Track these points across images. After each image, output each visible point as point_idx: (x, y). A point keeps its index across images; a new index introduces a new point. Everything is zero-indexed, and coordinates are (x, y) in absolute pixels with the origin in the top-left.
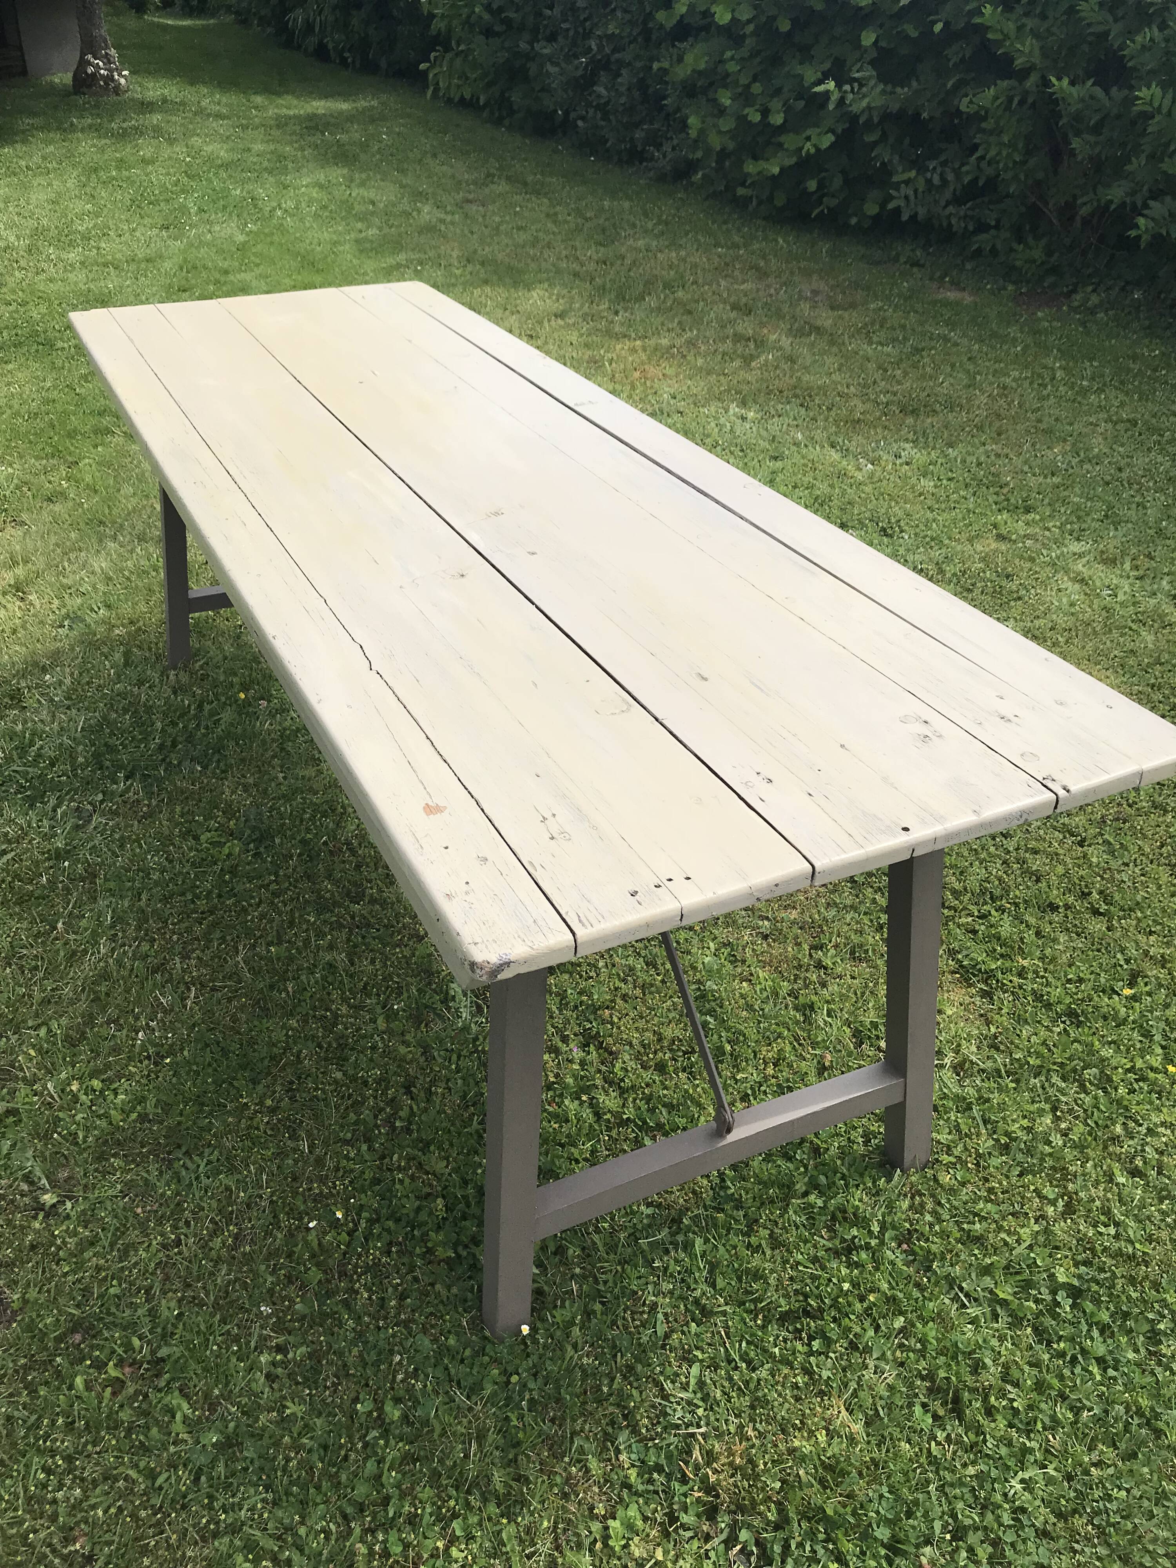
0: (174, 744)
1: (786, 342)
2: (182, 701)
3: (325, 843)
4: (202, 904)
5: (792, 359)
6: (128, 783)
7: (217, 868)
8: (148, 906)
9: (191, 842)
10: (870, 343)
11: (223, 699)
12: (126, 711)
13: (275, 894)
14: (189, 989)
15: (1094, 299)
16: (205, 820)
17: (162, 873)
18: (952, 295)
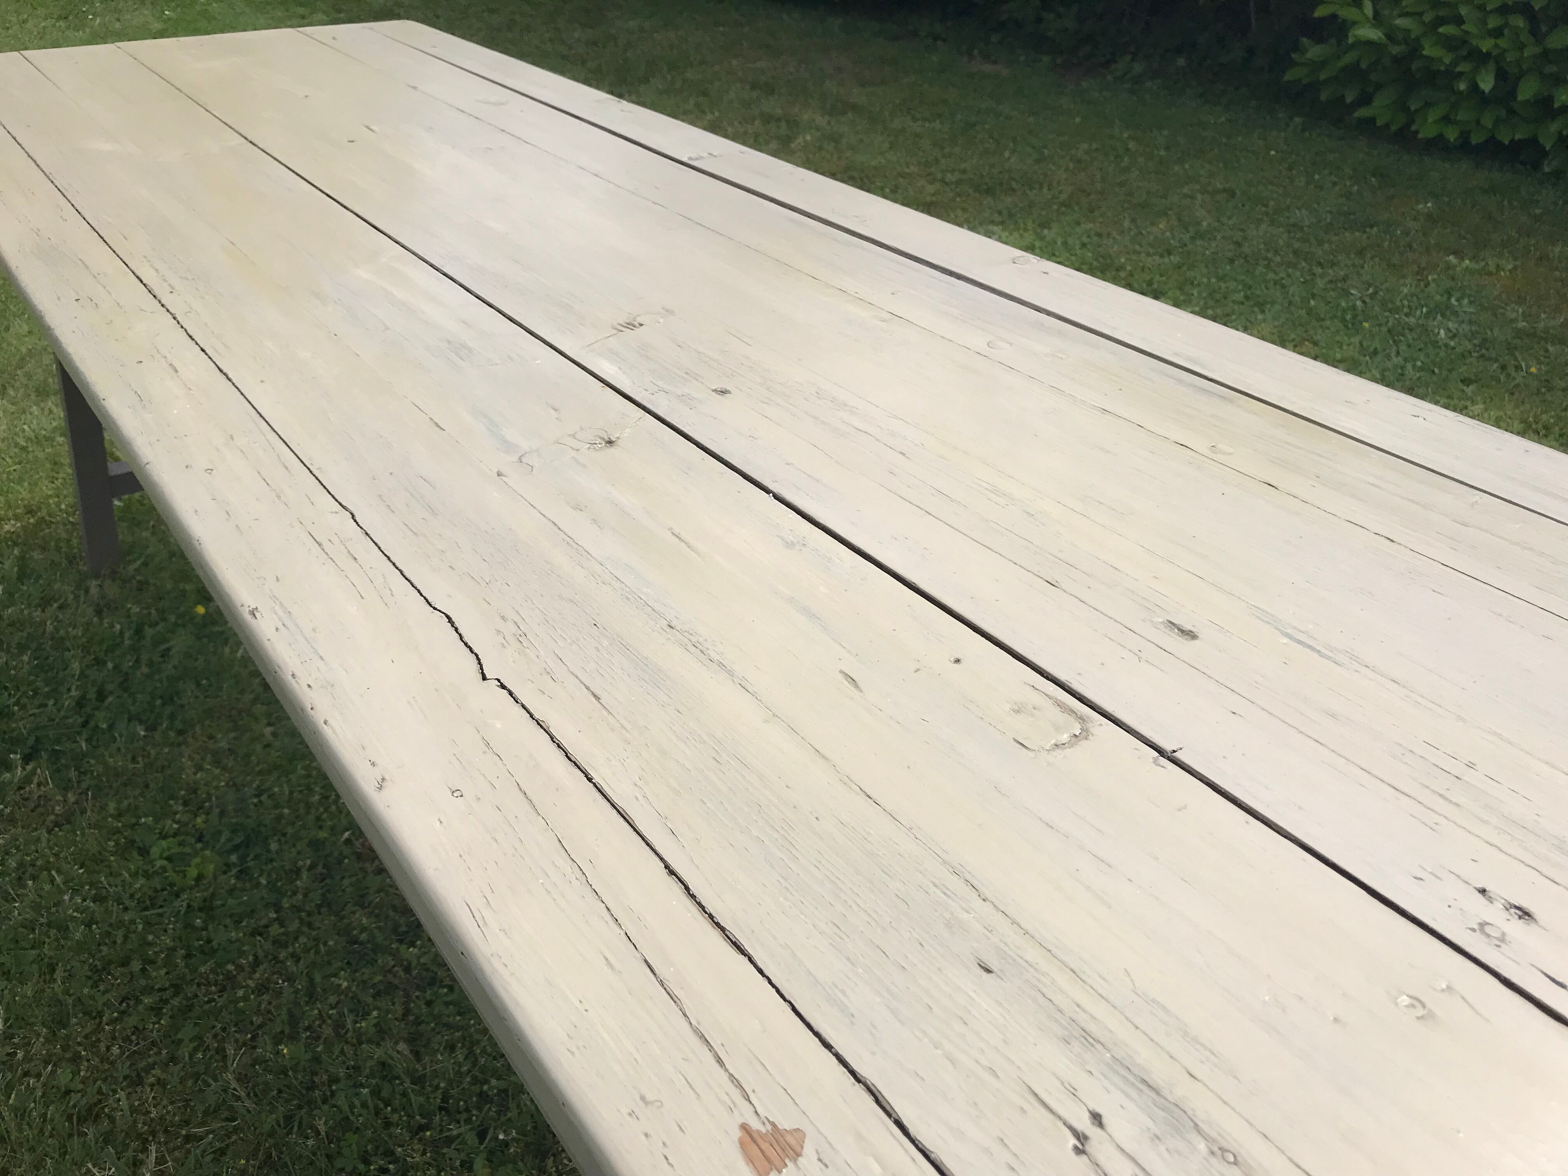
0: (101, 696)
1: (821, 121)
2: (112, 626)
3: (348, 841)
4: (159, 975)
5: (835, 139)
6: (29, 768)
7: (181, 904)
8: (67, 992)
9: (136, 862)
10: (915, 120)
11: (172, 618)
12: (22, 648)
13: (279, 943)
14: (145, 1150)
15: (1138, 68)
16: (157, 820)
17: (88, 925)
18: (988, 68)
